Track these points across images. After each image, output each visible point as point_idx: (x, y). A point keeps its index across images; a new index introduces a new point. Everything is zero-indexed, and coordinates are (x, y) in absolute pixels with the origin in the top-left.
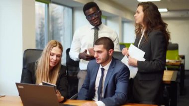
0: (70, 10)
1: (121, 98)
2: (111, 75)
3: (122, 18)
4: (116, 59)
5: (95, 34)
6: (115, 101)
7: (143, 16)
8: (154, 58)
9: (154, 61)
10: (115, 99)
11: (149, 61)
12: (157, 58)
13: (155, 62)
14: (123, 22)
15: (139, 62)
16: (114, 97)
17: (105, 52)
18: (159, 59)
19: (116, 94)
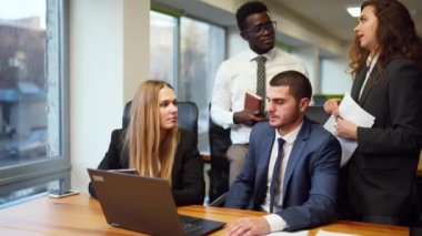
0: (222, 32)
1: (323, 208)
2: (301, 155)
3: (321, 50)
4: (313, 122)
5: (259, 71)
6: (309, 215)
7: (376, 26)
8: (395, 122)
9: (396, 126)
10: (311, 210)
11: (384, 127)
12: (404, 122)
13: (399, 130)
14: (321, 58)
15: (360, 130)
16: (307, 206)
17: (291, 102)
18: (409, 123)
19: (310, 200)
